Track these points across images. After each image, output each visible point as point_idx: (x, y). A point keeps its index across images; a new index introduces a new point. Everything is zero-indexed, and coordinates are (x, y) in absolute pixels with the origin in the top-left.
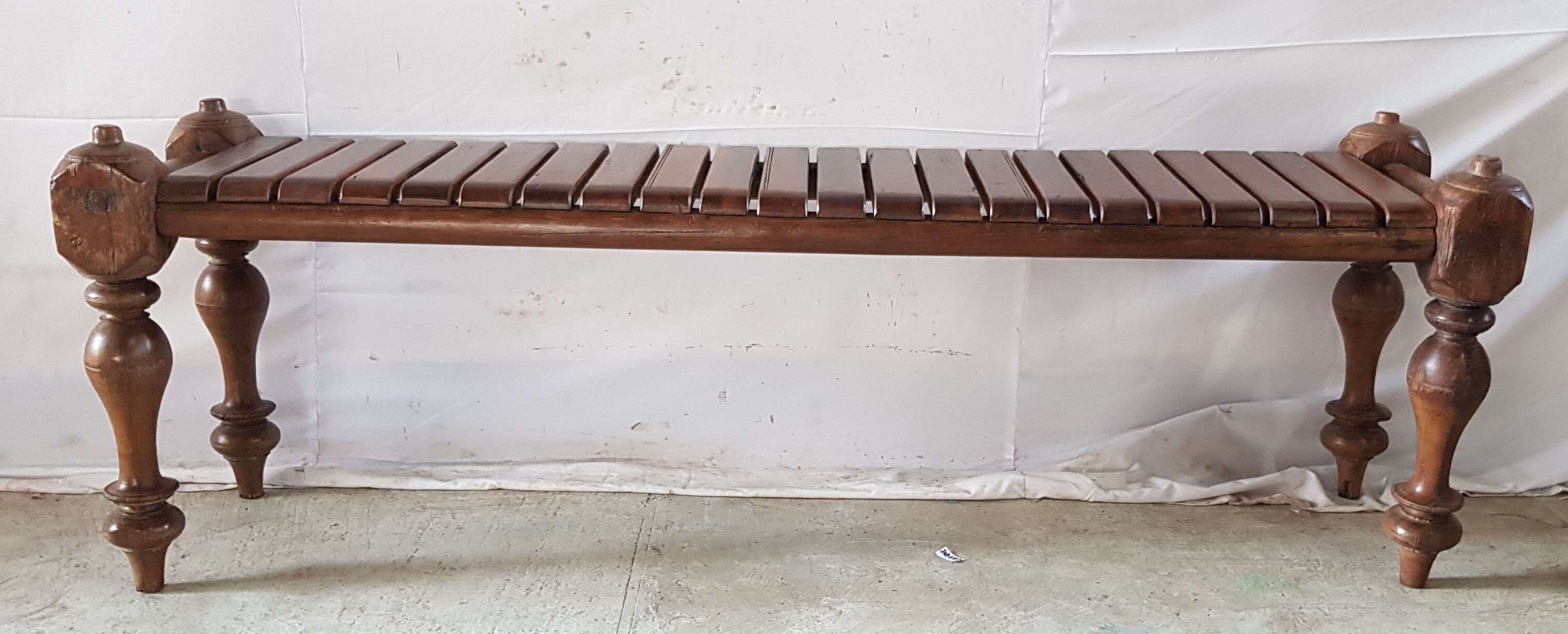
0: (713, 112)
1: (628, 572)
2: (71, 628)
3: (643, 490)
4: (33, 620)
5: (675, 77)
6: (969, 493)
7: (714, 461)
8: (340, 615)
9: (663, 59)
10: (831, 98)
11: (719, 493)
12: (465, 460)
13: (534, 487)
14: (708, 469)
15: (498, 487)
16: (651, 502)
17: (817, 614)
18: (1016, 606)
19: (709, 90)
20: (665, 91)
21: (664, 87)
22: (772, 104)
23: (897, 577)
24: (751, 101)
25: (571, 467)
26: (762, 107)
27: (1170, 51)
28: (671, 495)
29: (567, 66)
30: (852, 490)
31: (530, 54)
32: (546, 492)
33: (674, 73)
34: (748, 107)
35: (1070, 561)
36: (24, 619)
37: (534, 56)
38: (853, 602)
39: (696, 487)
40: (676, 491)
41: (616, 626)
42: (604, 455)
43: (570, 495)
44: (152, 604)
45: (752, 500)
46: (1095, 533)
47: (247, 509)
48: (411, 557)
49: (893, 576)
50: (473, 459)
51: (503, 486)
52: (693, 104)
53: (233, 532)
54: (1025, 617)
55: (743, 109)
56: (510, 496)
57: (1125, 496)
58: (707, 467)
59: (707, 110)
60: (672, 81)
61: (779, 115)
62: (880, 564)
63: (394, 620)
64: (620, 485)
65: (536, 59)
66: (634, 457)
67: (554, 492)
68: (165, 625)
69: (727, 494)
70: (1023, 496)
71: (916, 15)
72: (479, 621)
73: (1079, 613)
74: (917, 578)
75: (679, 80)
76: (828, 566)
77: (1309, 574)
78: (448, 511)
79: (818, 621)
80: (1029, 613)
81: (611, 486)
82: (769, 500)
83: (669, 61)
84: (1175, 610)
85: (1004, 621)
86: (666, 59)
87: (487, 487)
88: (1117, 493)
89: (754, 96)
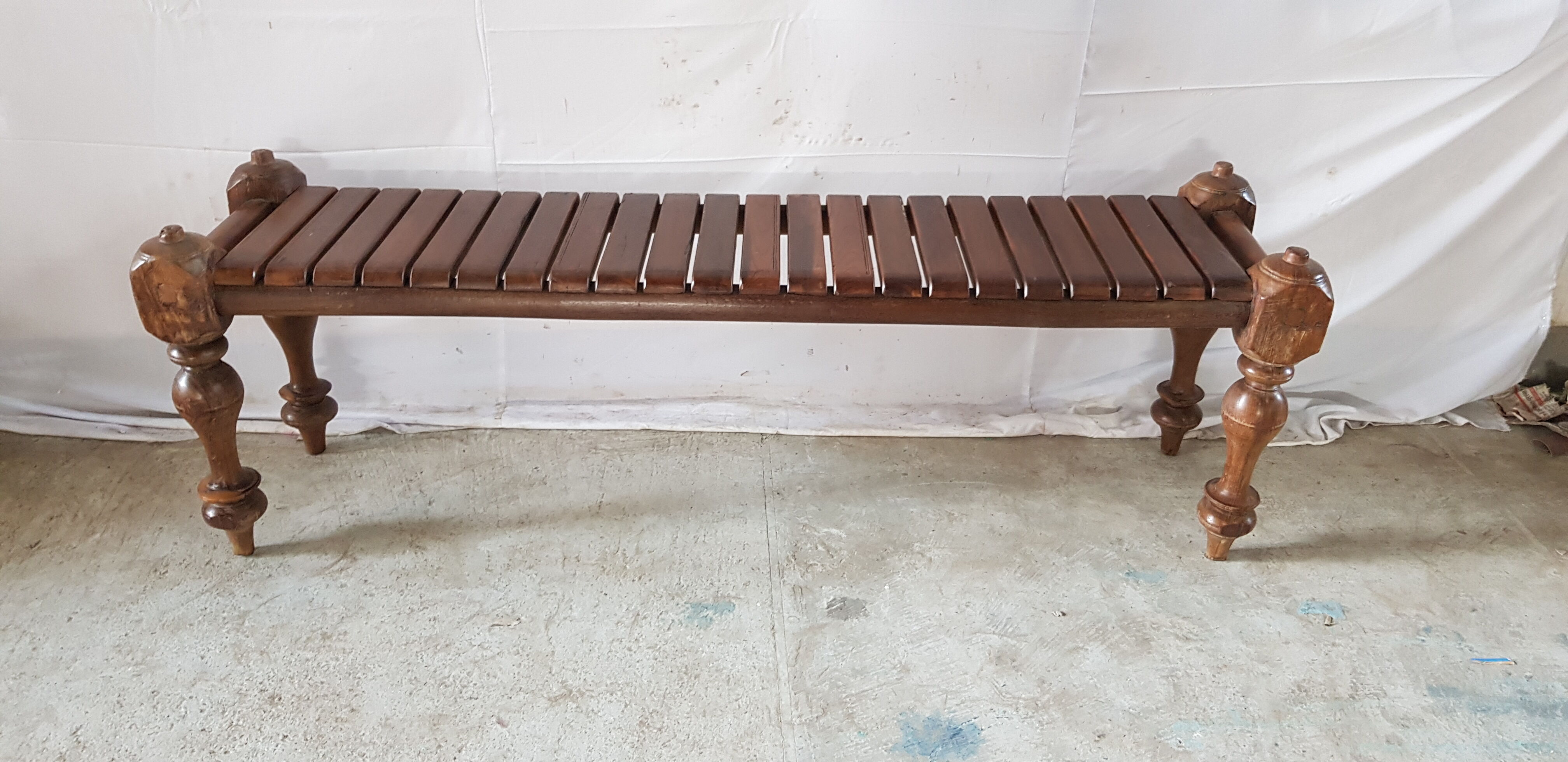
0: (812, 144)
1: (764, 517)
2: (366, 581)
3: (757, 431)
4: (333, 571)
5: (784, 115)
6: (1002, 432)
7: (804, 399)
8: (564, 566)
9: (775, 101)
10: (906, 132)
11: (814, 433)
12: (616, 399)
13: (675, 428)
14: (799, 406)
15: (647, 428)
16: (765, 441)
17: (913, 561)
18: (1059, 551)
19: (810, 125)
20: (776, 126)
21: (774, 123)
22: (859, 137)
23: (965, 521)
24: (843, 134)
25: (697, 408)
26: (851, 139)
27: (1175, 88)
28: (777, 434)
29: (700, 108)
30: (912, 429)
31: (670, 98)
32: (684, 432)
33: (783, 112)
34: (841, 139)
35: (1090, 502)
36: (327, 572)
37: (673, 100)
38: (938, 548)
39: (795, 428)
40: (782, 431)
41: (768, 576)
42: (719, 394)
43: (703, 435)
44: (419, 553)
45: (839, 439)
46: (1103, 472)
47: (464, 451)
48: (601, 502)
49: (961, 520)
50: (622, 398)
51: (651, 428)
52: (797, 136)
53: (460, 476)
54: (1068, 563)
55: (836, 140)
56: (658, 436)
57: (1121, 434)
58: (798, 404)
59: (808, 141)
60: (781, 118)
61: (865, 145)
62: (949, 508)
63: (604, 570)
64: (738, 427)
65: (675, 102)
66: (742, 395)
67: (690, 432)
68: (436, 577)
69: (820, 434)
70: (1042, 433)
71: (979, 68)
72: (667, 571)
73: (1108, 558)
74: (980, 522)
75: (787, 117)
76: (912, 510)
77: (1269, 512)
78: (616, 453)
79: (916, 569)
80: (1071, 559)
81: (732, 428)
82: (851, 438)
83: (780, 102)
84: (1177, 552)
85: (1054, 567)
86: (777, 101)
87: (639, 428)
88: (1114, 431)
89: (845, 131)
